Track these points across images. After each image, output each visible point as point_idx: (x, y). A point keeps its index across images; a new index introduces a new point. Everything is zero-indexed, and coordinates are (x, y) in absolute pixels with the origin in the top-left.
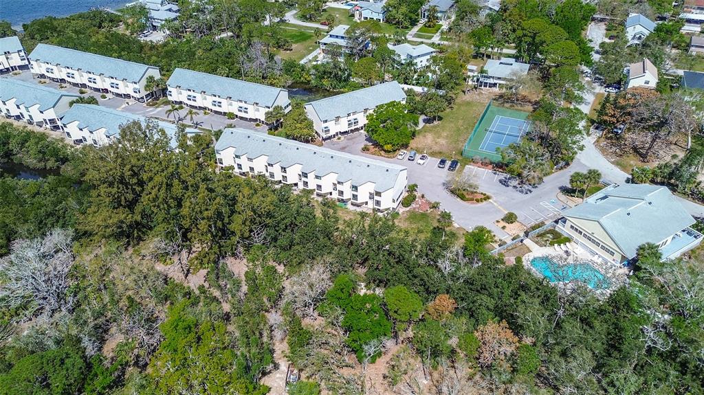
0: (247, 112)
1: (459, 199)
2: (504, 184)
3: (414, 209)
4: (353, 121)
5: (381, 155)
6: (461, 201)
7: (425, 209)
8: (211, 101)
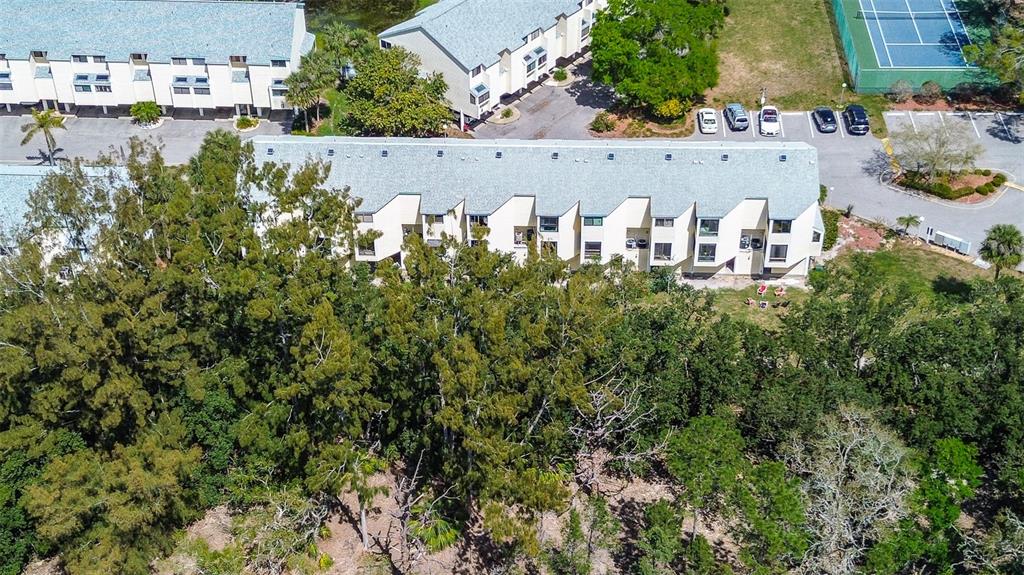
0: (206, 91)
1: (935, 200)
2: (1007, 139)
3: (848, 248)
4: (536, 58)
5: (653, 134)
6: (945, 203)
7: (875, 244)
8: (72, 78)
